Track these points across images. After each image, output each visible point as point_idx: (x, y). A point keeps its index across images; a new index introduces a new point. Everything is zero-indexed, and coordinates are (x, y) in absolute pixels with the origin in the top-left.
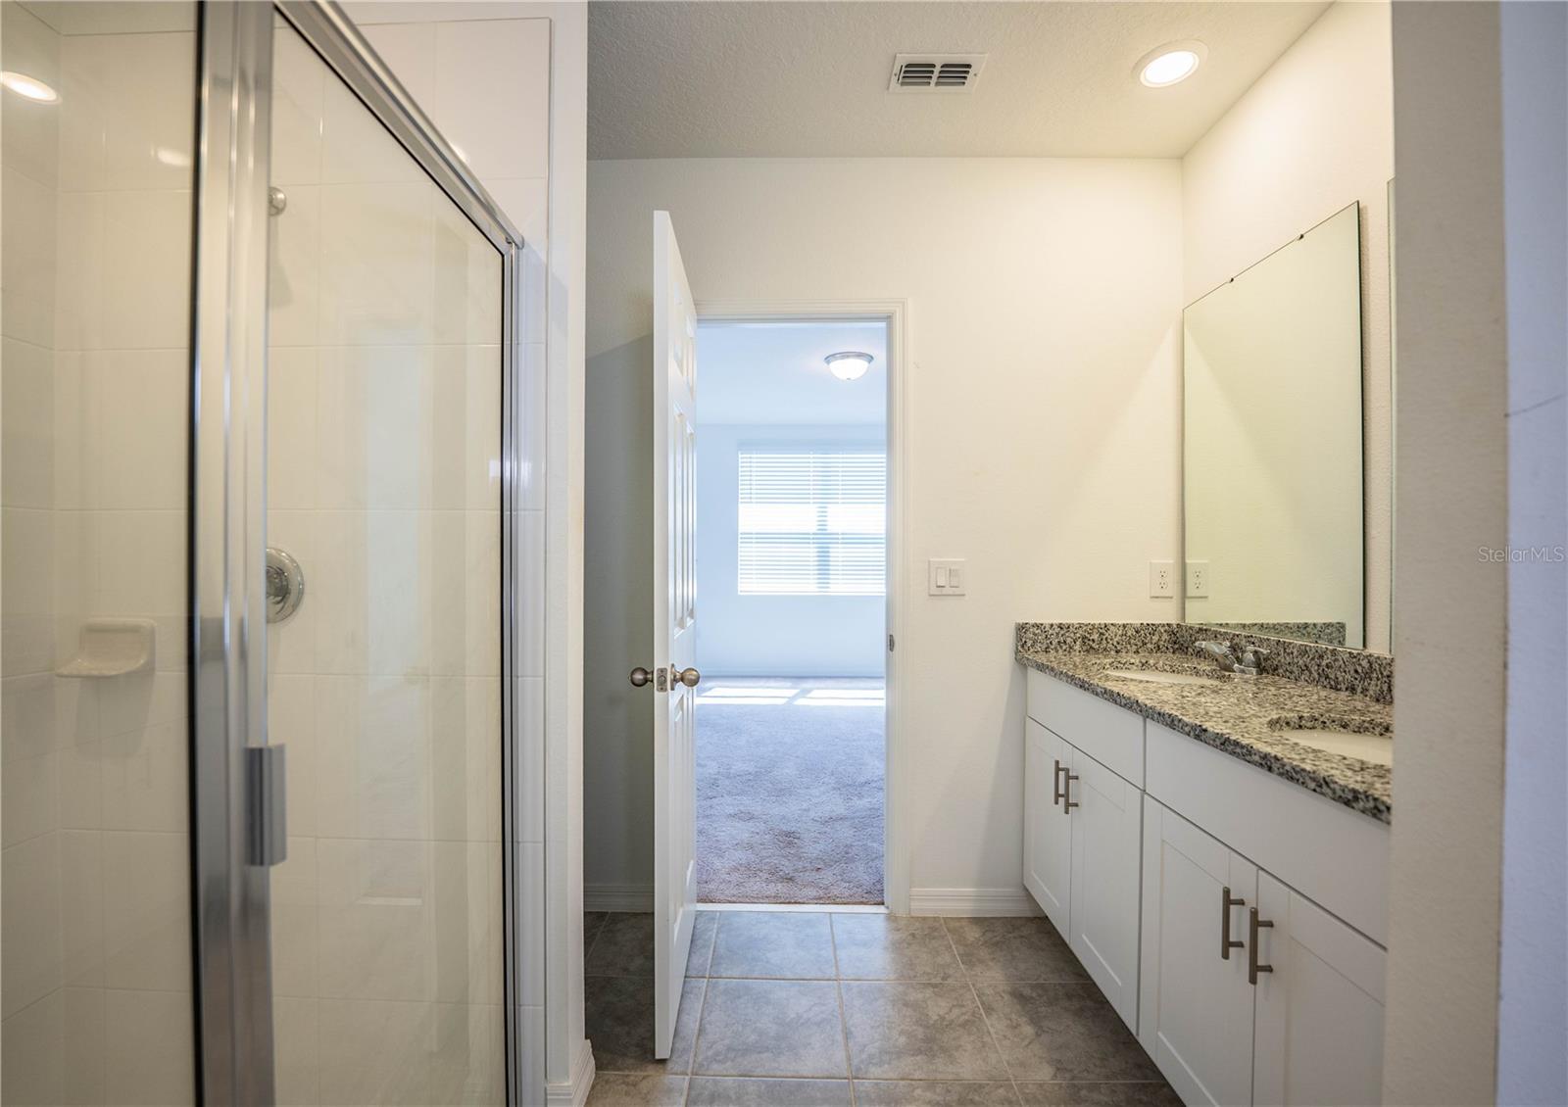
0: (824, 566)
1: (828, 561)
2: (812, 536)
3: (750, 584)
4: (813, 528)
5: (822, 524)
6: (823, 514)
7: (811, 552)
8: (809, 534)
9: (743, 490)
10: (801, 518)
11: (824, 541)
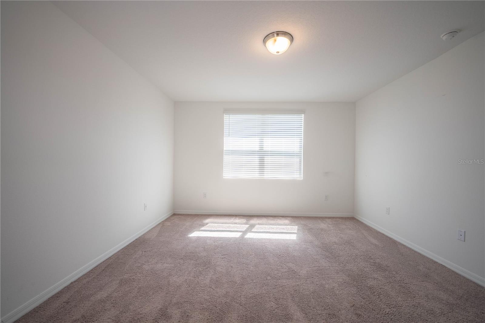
0: (262, 166)
1: (264, 163)
2: (256, 152)
3: (228, 174)
4: (257, 149)
5: (261, 147)
6: (261, 142)
7: (256, 160)
8: (255, 151)
9: (226, 131)
10: (253, 144)
11: (262, 154)
